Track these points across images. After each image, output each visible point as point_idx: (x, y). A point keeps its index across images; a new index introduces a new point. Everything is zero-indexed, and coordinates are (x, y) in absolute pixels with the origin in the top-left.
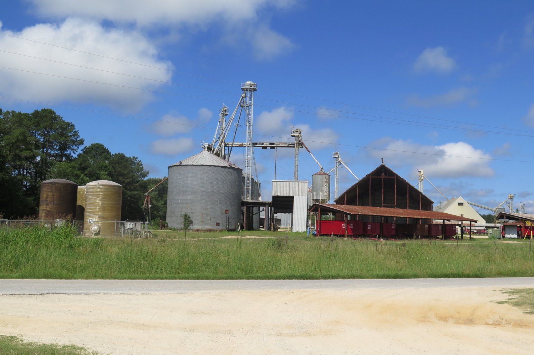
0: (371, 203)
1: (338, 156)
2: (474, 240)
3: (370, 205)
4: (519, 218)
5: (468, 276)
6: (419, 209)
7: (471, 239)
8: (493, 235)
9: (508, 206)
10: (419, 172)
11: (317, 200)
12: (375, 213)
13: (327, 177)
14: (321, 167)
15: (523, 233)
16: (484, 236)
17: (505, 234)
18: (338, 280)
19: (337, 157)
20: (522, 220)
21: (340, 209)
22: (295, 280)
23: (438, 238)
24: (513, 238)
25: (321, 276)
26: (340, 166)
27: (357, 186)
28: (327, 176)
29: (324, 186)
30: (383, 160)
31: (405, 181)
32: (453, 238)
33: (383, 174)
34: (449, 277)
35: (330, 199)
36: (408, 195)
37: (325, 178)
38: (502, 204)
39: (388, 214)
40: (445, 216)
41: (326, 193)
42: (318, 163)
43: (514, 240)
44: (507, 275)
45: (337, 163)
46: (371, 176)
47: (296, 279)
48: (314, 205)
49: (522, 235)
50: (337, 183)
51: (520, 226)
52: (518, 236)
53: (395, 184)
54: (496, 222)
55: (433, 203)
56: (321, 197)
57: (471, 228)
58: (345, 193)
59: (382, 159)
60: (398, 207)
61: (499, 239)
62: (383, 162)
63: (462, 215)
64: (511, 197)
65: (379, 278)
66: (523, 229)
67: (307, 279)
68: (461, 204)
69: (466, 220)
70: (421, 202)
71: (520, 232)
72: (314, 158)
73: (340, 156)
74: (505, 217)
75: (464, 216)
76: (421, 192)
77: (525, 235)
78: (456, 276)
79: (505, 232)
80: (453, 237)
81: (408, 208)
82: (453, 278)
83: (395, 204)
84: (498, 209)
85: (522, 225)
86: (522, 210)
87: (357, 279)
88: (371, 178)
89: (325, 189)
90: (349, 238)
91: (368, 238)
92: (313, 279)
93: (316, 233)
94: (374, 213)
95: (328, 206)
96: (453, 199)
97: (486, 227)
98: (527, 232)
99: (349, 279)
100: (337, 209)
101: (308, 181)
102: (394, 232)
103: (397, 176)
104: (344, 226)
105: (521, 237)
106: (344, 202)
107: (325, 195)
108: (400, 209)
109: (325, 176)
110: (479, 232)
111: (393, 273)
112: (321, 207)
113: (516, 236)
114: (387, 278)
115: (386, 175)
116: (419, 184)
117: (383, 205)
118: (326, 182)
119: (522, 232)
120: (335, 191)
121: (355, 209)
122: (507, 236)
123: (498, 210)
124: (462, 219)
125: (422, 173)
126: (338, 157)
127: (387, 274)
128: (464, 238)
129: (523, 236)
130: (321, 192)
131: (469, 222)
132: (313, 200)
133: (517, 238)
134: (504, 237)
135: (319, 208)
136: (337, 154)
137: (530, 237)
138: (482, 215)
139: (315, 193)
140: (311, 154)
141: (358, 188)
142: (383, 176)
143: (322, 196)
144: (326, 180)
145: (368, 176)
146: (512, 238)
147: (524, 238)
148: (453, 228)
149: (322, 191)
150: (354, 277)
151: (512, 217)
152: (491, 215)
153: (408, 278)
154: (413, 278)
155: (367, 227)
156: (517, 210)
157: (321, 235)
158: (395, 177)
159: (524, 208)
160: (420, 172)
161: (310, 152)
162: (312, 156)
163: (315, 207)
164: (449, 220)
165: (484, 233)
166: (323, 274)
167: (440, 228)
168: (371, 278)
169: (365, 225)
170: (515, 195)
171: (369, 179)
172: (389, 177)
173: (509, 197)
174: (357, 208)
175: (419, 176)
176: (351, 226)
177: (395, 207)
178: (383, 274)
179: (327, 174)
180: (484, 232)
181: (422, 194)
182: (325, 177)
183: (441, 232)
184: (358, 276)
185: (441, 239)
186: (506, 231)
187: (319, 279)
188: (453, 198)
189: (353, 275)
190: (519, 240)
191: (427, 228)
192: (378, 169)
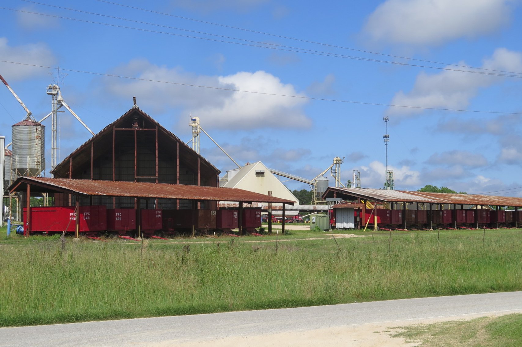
0: (115, 174)
1: (55, 92)
2: (290, 234)
3: (114, 179)
4: (357, 196)
5: (310, 303)
6: (195, 183)
7: (284, 232)
8: (318, 225)
9: (334, 177)
10: (192, 120)
11: (21, 171)
12: (127, 193)
13: (39, 129)
14: (29, 112)
15: (363, 220)
16: (298, 225)
17: (335, 222)
18: (87, 322)
19: (54, 94)
20: (361, 199)
21: (66, 186)
22: (7, 328)
23: (233, 233)
24: (348, 229)
25: (56, 317)
26: (60, 110)
27: (91, 145)
28: (39, 127)
29: (35, 145)
30: (136, 99)
31: (173, 136)
32: (256, 232)
33: (137, 123)
34: (280, 307)
35: (44, 169)
36: (178, 160)
37: (35, 132)
38: (323, 173)
39: (149, 193)
40: (242, 195)
41: (38, 157)
42: (23, 105)
43: (350, 231)
44: (371, 297)
45: (55, 105)
46: (115, 128)
47: (8, 326)
48: (18, 180)
49: (361, 224)
50: (55, 140)
51: (359, 208)
52: (355, 225)
53: (157, 140)
54: (315, 203)
55: (220, 172)
56: (29, 165)
57: (284, 213)
58: (69, 157)
59: (134, 98)
60: (162, 180)
61: (327, 230)
62: (135, 103)
63: (270, 193)
64: (338, 162)
65: (162, 315)
66: (363, 213)
67: (30, 324)
68: (260, 174)
69: (277, 201)
70: (199, 171)
71: (358, 220)
72: (16, 96)
73: (59, 92)
74: (335, 195)
75: (273, 195)
76: (199, 153)
77: (366, 225)
78: (290, 303)
79: (335, 219)
80: (256, 230)
81: (178, 181)
82: (287, 307)
83: (157, 175)
84: (318, 181)
85: (361, 208)
86: (357, 183)
87: (121, 318)
88: (115, 131)
89: (36, 150)
90: (83, 237)
91: (116, 236)
92: (41, 324)
93: (23, 229)
94: (125, 192)
95: (45, 180)
96: (248, 166)
97: (301, 211)
98: (370, 218)
99: (108, 319)
100: (60, 186)
101: (4, 137)
102: (159, 225)
103: (160, 127)
104: (74, 217)
105: (359, 227)
106: (69, 173)
107: (36, 160)
108: (169, 185)
109: (36, 127)
110: (292, 220)
111: (184, 304)
112: (32, 183)
113: (352, 225)
114: (174, 315)
115: (141, 126)
116: (193, 141)
117: (136, 177)
118: (37, 138)
119: (361, 219)
120: (52, 153)
121: (92, 185)
122: (338, 225)
123: (317, 183)
124: (269, 199)
125: (198, 122)
126: (57, 94)
127: (175, 307)
128: (272, 231)
129: (363, 224)
130: (28, 157)
131: (282, 204)
132: (14, 170)
133: (354, 229)
134: (333, 228)
135: (28, 185)
136: (54, 88)
137: (374, 227)
138: (292, 191)
139: (17, 158)
140: (10, 89)
141: (92, 148)
142: (135, 127)
143: (30, 163)
144: (36, 135)
145: (110, 128)
146: (346, 229)
147: (365, 229)
148: (256, 215)
149: (30, 154)
150: (117, 315)
151: (346, 194)
152: (306, 191)
153: (211, 311)
154: (220, 311)
155: (114, 217)
156: (349, 183)
157: (32, 233)
158: (156, 129)
159: (359, 180)
160: (195, 120)
161: (7, 84)
162: (12, 91)
163: (20, 183)
164: (250, 203)
165: (298, 221)
166: (59, 314)
167: (235, 215)
168: (146, 316)
169: (110, 214)
170: (344, 158)
171: (113, 131)
172: (146, 129)
173: (335, 162)
174: (96, 185)
175: (193, 127)
176: (86, 216)
177: (157, 181)
178: (168, 306)
179: (40, 125)
180: (298, 219)
181: (202, 159)
182: (35, 130)
183: (236, 222)
184: (122, 314)
185: (238, 234)
186: (336, 217)
187: (53, 323)
188: (248, 164)
189: (115, 312)
190: (357, 231)
191: (215, 217)
192: (127, 115)
